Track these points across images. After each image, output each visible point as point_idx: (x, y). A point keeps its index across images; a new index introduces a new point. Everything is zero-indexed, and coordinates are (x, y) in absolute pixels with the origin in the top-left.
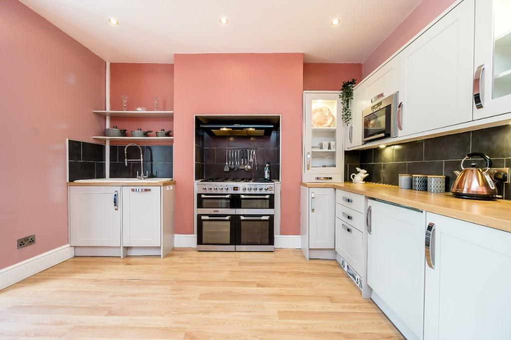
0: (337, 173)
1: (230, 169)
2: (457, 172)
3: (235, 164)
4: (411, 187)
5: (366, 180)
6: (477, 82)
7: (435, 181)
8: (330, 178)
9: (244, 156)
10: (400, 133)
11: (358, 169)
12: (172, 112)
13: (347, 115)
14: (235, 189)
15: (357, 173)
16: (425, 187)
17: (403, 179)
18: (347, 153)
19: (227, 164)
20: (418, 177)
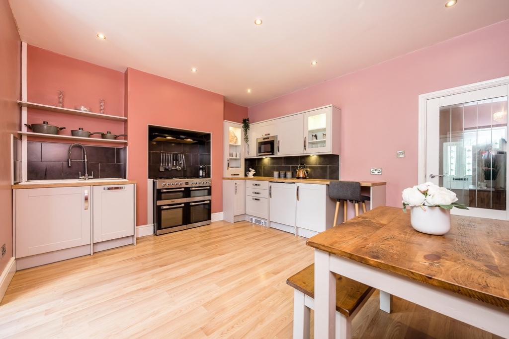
0: (241, 171)
1: (166, 169)
2: (297, 170)
3: (168, 165)
4: (279, 176)
5: (254, 175)
6: (305, 142)
7: (289, 174)
8: (238, 175)
9: (176, 159)
10: (278, 153)
11: (250, 169)
12: (126, 118)
13: (246, 139)
14: (187, 183)
15: (250, 171)
16: (285, 177)
17: (276, 174)
18: (246, 160)
19: (161, 165)
20: (282, 173)
